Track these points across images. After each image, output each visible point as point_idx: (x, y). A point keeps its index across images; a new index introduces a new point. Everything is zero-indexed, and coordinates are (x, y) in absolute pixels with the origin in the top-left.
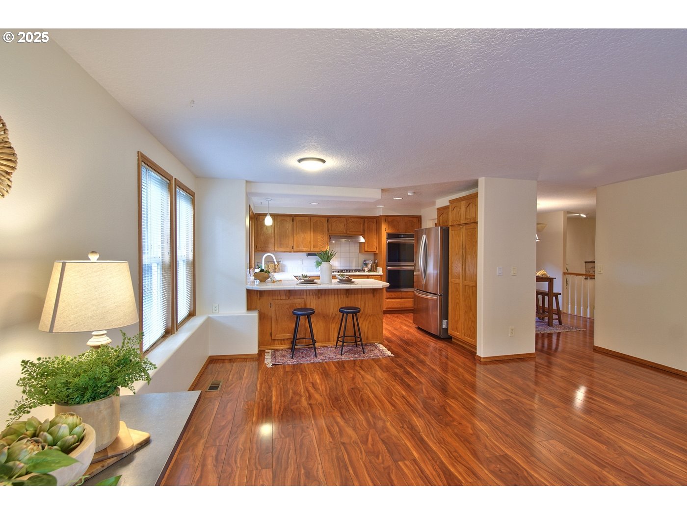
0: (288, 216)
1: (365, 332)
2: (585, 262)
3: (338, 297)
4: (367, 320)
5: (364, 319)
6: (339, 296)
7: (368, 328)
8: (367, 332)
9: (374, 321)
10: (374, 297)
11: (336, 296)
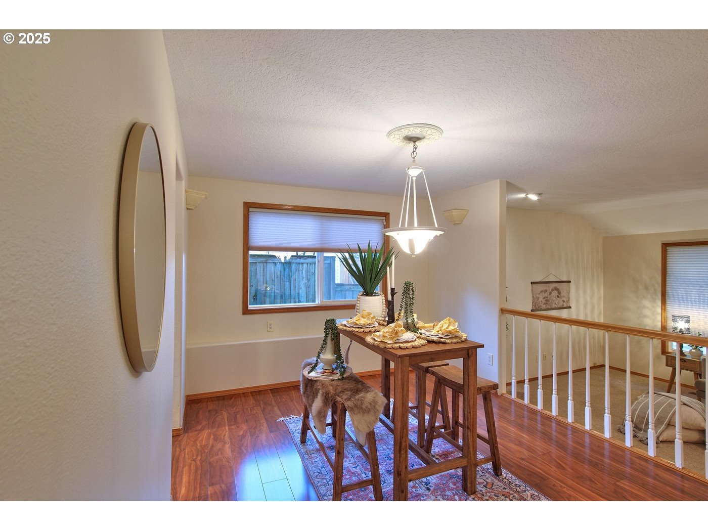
2: (532, 283)
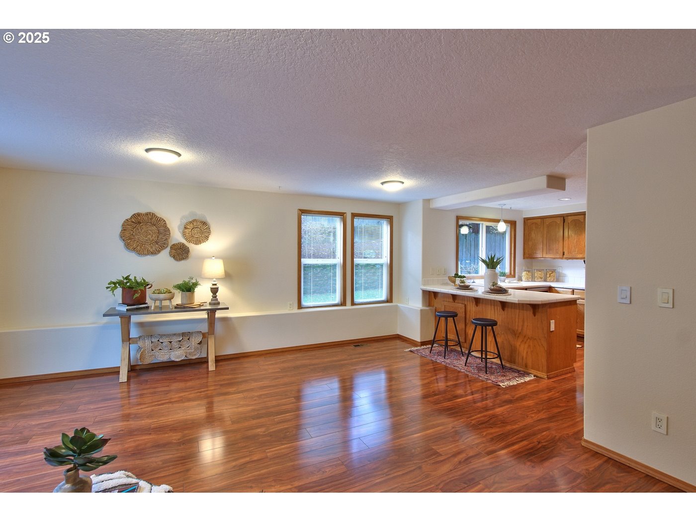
0: (558, 217)
1: (523, 357)
3: (494, 308)
4: (525, 343)
5: (523, 341)
6: (496, 307)
7: (527, 352)
8: (526, 358)
9: (534, 346)
10: (535, 316)
11: (493, 306)
